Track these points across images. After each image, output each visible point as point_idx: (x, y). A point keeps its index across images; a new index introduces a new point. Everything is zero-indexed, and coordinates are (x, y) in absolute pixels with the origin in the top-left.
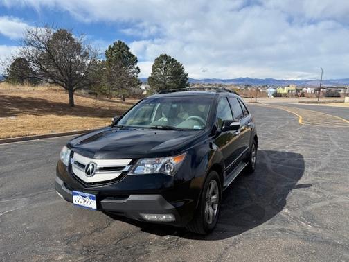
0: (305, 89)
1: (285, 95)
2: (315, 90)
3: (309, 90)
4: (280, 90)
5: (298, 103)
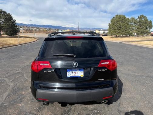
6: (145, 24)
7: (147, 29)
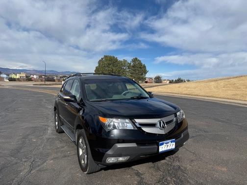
0: (32, 76)
1: (19, 80)
2: (39, 77)
3: (35, 77)
4: (13, 76)
5: (32, 86)
6: (140, 69)
7: (142, 74)
